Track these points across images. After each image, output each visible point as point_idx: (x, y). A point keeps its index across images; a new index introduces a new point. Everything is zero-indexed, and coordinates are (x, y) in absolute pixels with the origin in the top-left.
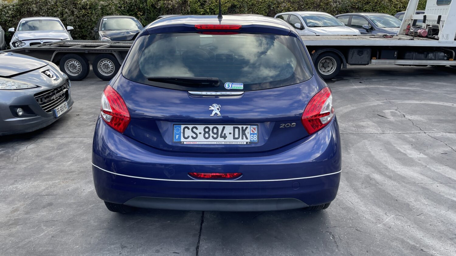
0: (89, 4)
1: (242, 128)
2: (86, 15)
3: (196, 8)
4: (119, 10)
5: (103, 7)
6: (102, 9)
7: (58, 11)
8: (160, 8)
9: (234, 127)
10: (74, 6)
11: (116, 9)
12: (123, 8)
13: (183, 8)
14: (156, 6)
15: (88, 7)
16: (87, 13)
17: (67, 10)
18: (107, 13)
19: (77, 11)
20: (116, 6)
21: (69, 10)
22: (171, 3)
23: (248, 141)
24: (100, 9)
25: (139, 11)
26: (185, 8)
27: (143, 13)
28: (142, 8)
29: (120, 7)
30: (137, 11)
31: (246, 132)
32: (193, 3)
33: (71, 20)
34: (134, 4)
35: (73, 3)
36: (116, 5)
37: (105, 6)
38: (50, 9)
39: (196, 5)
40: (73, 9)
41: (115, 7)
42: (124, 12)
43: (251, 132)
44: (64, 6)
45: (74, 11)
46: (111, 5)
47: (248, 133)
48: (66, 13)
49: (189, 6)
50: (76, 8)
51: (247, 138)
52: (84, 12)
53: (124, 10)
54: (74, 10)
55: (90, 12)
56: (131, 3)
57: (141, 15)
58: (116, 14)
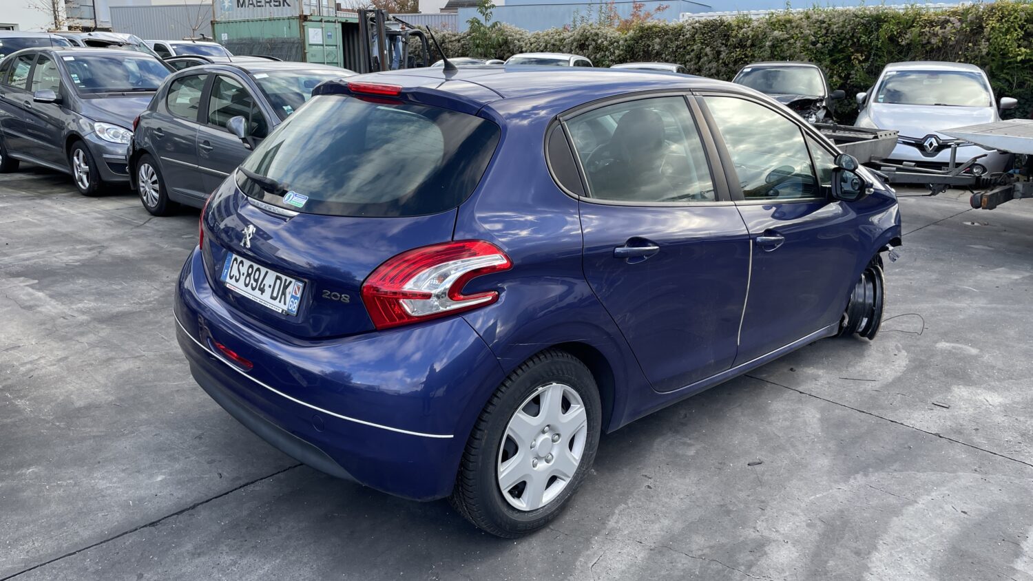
0: (751, 36)
1: (286, 280)
2: (742, 59)
3: (1006, 45)
4: (811, 49)
5: (776, 42)
6: (773, 47)
7: (693, 50)
8: (908, 44)
9: (277, 276)
10: (724, 42)
11: (803, 47)
12: (819, 45)
13: (970, 44)
14: (900, 41)
15: (749, 43)
16: (743, 56)
17: (708, 49)
18: (782, 55)
19: (727, 51)
20: (807, 40)
21: (712, 50)
22: (940, 31)
23: (285, 308)
24: (769, 46)
25: (857, 51)
26: (974, 45)
27: (866, 55)
28: (866, 45)
29: (814, 42)
30: (852, 52)
31: (288, 291)
32: (1000, 32)
33: (710, 70)
34: (848, 36)
35: (725, 35)
36: (806, 38)
37: (782, 41)
38: (681, 48)
39: (1008, 37)
40: (720, 47)
41: (802, 43)
42: (822, 53)
43: (294, 294)
44: (706, 42)
45: (721, 51)
46: (795, 38)
47: (290, 293)
48: (706, 55)
49: (988, 40)
50: (726, 46)
51: (285, 304)
52: (738, 53)
53: (822, 50)
54: (722, 49)
55: (750, 54)
56: (842, 32)
57: (860, 62)
58: (802, 57)
